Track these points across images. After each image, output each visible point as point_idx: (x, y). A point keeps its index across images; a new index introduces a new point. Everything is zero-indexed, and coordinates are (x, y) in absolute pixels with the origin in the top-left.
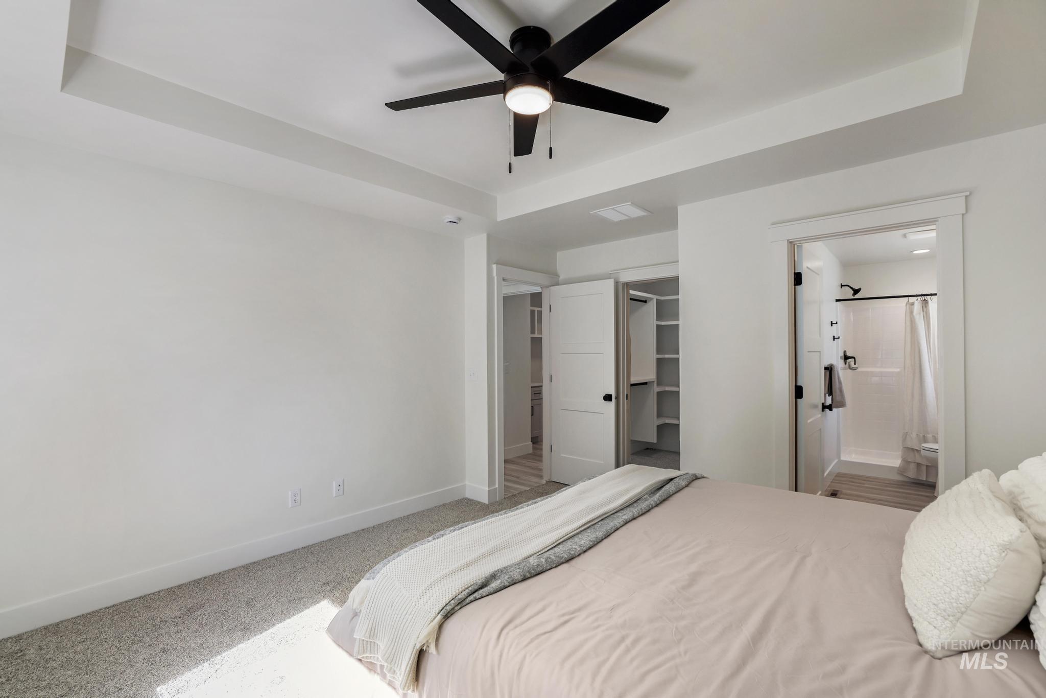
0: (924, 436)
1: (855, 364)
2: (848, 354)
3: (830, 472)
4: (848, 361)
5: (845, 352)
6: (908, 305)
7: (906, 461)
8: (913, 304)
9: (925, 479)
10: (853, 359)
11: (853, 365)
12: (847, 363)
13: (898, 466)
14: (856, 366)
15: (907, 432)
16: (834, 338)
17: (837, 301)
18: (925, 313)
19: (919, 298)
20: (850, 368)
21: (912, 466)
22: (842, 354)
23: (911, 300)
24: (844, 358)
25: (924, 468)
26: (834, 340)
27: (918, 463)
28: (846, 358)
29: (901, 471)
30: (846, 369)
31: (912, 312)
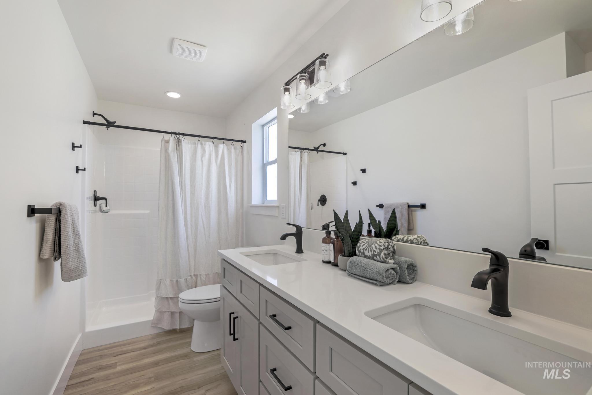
0: (177, 281)
1: (106, 206)
2: (99, 195)
3: (73, 352)
4: (99, 202)
5: (95, 191)
6: (163, 142)
7: (160, 312)
8: (168, 142)
9: (178, 328)
10: (104, 201)
11: (104, 208)
12: (98, 206)
13: (152, 319)
14: (108, 208)
15: (161, 279)
16: (78, 170)
17: (85, 123)
18: (178, 151)
19: (173, 135)
20: (101, 211)
21: (167, 316)
22: (91, 195)
23: (167, 136)
24: (93, 199)
25: (177, 315)
26: (77, 172)
27: (171, 312)
28: (96, 199)
29: (155, 323)
30: (95, 212)
31: (166, 150)
